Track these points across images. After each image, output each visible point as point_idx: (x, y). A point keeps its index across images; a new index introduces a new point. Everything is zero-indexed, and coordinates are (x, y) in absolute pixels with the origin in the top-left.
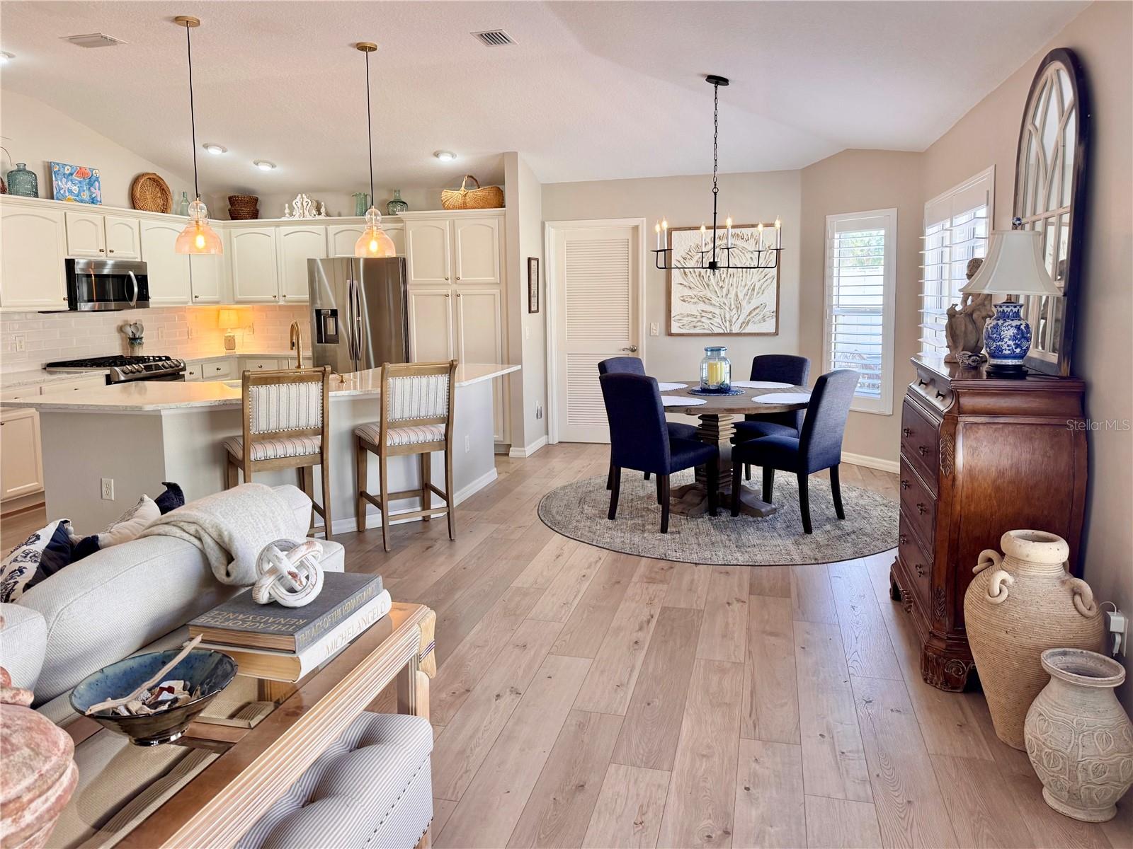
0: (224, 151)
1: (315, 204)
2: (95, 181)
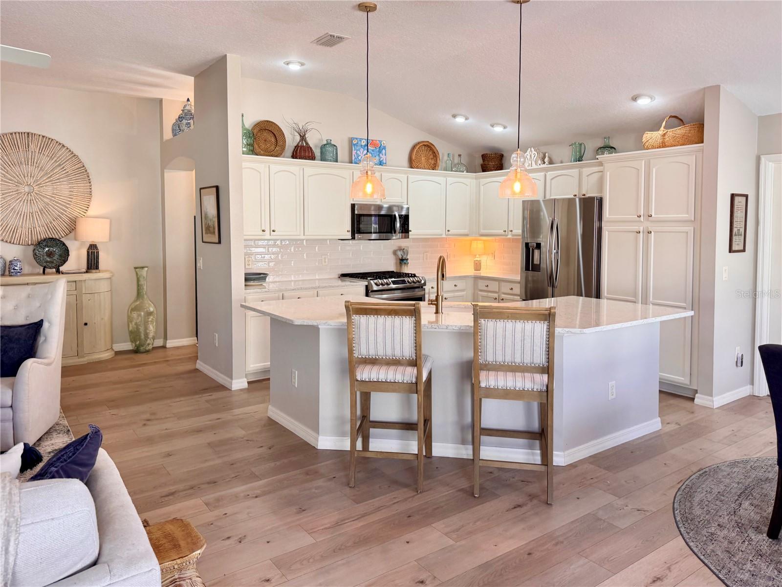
0: (467, 119)
1: (541, 155)
2: (382, 149)
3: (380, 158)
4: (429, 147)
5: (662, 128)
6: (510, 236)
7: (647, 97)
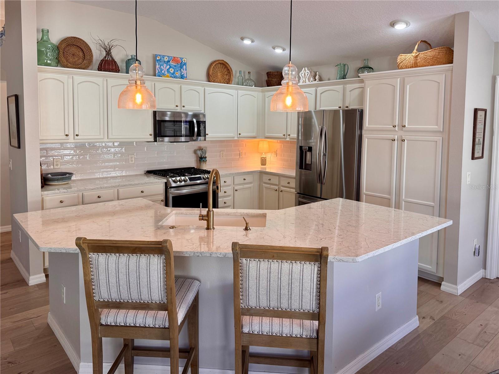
0: (252, 42)
1: (313, 74)
2: (183, 65)
3: (181, 72)
4: (224, 65)
5: (415, 51)
6: (288, 139)
7: (403, 23)
